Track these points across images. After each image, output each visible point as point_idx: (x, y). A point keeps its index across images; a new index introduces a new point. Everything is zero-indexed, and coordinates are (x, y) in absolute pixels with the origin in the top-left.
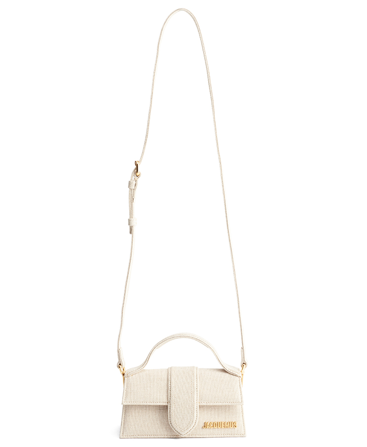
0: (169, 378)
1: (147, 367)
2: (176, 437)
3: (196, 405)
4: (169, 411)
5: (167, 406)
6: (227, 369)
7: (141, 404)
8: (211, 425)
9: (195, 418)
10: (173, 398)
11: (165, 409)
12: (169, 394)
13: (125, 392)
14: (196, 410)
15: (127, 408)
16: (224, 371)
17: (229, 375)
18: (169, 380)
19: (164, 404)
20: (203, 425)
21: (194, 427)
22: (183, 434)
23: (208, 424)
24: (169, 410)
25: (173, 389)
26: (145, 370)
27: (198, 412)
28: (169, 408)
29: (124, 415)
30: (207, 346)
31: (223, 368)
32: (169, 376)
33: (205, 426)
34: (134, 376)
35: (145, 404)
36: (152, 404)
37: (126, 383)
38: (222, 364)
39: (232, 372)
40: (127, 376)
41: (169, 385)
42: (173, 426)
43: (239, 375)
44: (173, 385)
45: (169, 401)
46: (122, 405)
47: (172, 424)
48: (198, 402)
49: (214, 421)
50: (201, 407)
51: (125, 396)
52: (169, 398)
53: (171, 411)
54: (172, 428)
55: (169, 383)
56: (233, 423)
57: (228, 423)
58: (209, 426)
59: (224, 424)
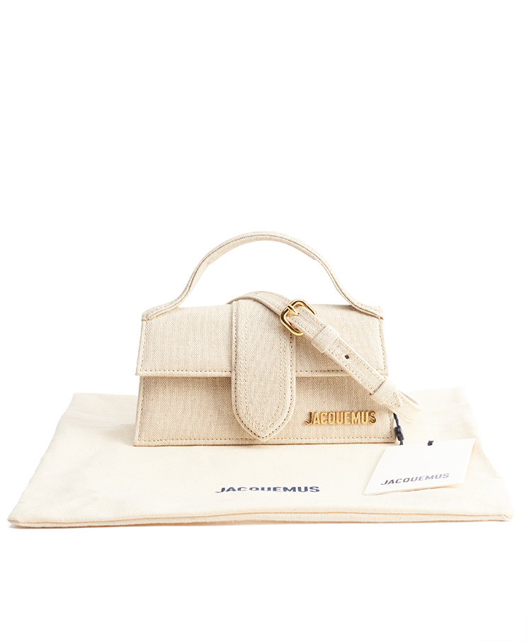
0: (234, 321)
1: (184, 304)
2: (247, 440)
3: (289, 376)
4: (233, 389)
5: (229, 379)
6: (359, 301)
7: (176, 374)
8: (323, 418)
9: (289, 402)
10: (241, 361)
11: (224, 384)
12: (234, 354)
13: (142, 350)
14: (290, 385)
15: (148, 383)
16: (351, 308)
17: (359, 315)
18: (234, 325)
19: (224, 374)
20: (306, 418)
21: (287, 422)
22: (265, 435)
24: (233, 386)
25: (242, 343)
26: (180, 309)
27: (294, 388)
28: (233, 381)
29: (142, 398)
30: (312, 255)
31: (348, 303)
32: (234, 318)
33: (311, 419)
34: (161, 318)
35: (185, 374)
36: (199, 374)
37: (144, 333)
38: (345, 293)
39: (365, 308)
40: (146, 318)
41: (234, 335)
42: (243, 419)
43: (379, 315)
44: (242, 335)
45: (233, 367)
46: (138, 377)
47: (241, 415)
48: (294, 370)
49: (327, 410)
50: (300, 380)
51: (141, 359)
52: (233, 361)
53: (238, 388)
54: (241, 423)
55: (234, 331)
56: (367, 413)
57: (359, 413)
58: (318, 419)
59: (350, 415)
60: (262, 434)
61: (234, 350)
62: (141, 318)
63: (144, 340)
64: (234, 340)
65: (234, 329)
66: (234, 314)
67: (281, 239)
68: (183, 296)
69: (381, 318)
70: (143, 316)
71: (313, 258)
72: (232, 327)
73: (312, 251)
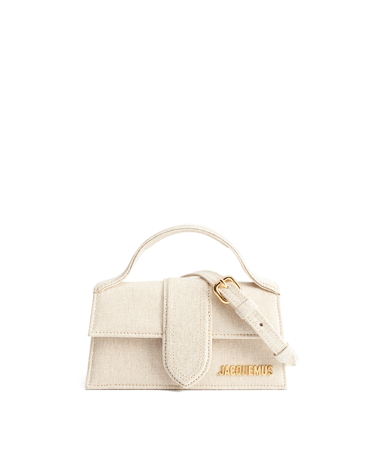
0: (165, 295)
1: (128, 279)
2: (176, 388)
3: (207, 339)
4: (164, 348)
5: (161, 339)
6: (259, 281)
7: (119, 335)
8: (232, 371)
9: (206, 358)
10: (170, 327)
11: (157, 344)
12: (165, 320)
13: (94, 316)
14: (207, 345)
15: (97, 343)
16: (254, 285)
17: (261, 291)
18: (165, 298)
19: (157, 336)
20: (218, 370)
21: (204, 374)
22: (187, 383)
23: (227, 368)
24: (164, 345)
25: (171, 312)
26: (126, 283)
27: (211, 349)
28: (164, 342)
29: (92, 353)
30: (226, 244)
31: (251, 281)
32: (165, 292)
33: (222, 371)
34: (108, 291)
35: (127, 336)
36: (137, 336)
37: (95, 303)
38: (251, 274)
39: (266, 286)
40: (97, 291)
41: (165, 305)
42: (171, 371)
43: (277, 292)
44: (171, 306)
45: (164, 332)
46: (90, 338)
47: (170, 368)
48: (211, 334)
49: (236, 364)
50: (215, 341)
51: (93, 323)
52: (164, 326)
53: (168, 348)
54: (169, 374)
55: (165, 303)
56: (266, 367)
57: (260, 367)
58: (228, 371)
59: (253, 369)
60: (186, 384)
61: (164, 318)
62: (92, 291)
63: (95, 309)
64: (165, 310)
65: (165, 301)
66: (165, 289)
67: (203, 232)
68: (125, 275)
69: (279, 294)
70: (94, 289)
71: (227, 246)
72: (164, 298)
73: (227, 242)
